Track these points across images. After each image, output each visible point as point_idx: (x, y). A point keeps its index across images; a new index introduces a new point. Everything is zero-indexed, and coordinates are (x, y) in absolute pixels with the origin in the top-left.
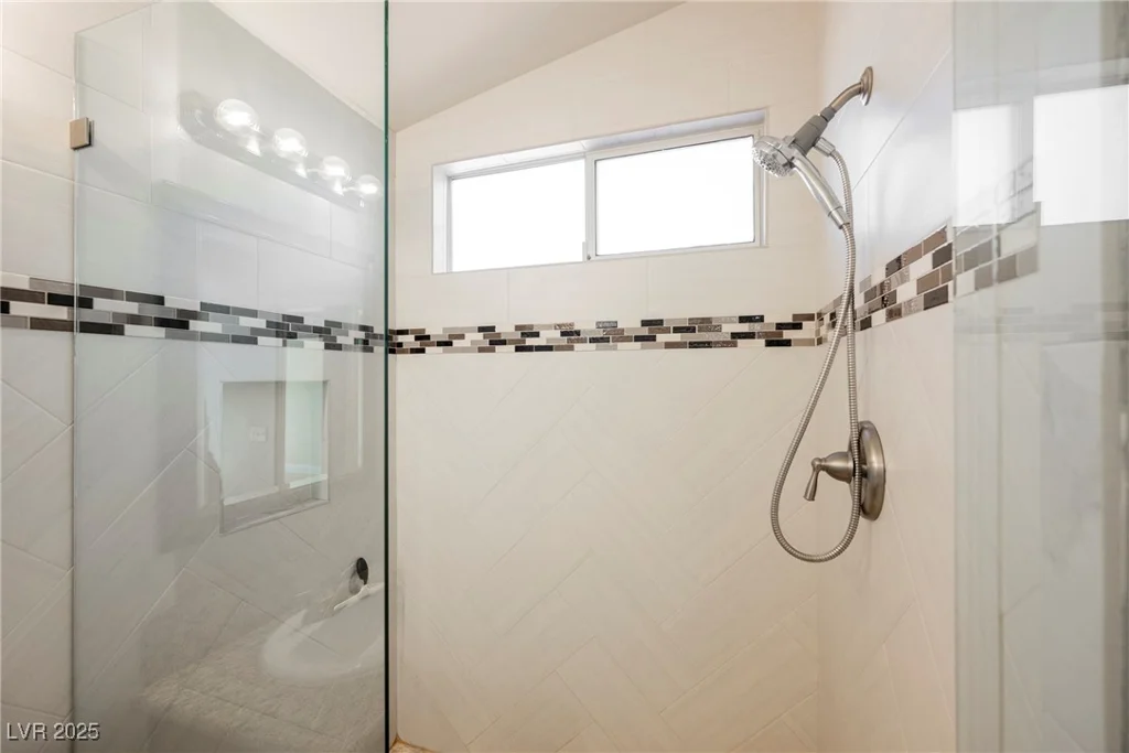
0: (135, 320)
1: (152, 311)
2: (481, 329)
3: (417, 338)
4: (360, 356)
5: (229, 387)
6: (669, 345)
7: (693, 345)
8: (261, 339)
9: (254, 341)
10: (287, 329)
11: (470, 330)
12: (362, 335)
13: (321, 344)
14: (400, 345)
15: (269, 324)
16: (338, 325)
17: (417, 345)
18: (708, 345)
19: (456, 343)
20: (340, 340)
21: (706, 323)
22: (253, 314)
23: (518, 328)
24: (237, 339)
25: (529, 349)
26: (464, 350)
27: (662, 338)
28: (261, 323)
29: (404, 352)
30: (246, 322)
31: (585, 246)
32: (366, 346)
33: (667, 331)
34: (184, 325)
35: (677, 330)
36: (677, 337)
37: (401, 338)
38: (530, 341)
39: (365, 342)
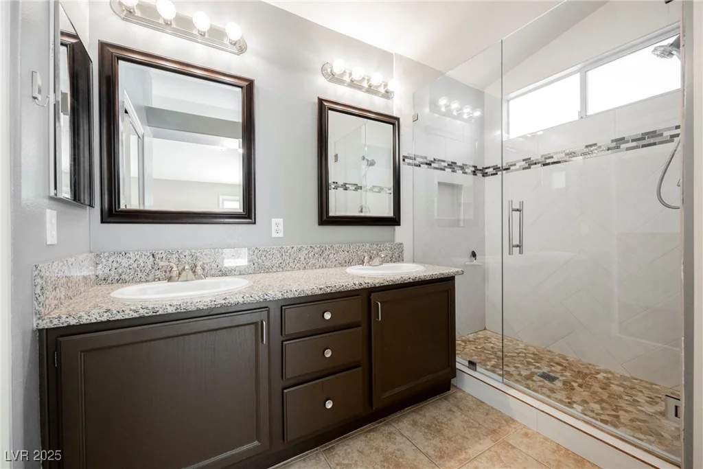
0: (422, 163)
1: (425, 161)
2: (524, 160)
3: (494, 169)
4: (472, 176)
5: (440, 183)
6: (628, 149)
7: (644, 146)
8: (446, 169)
9: (444, 170)
10: (452, 165)
11: (519, 161)
12: (473, 169)
13: (461, 172)
14: (487, 173)
15: (448, 165)
16: (466, 165)
17: (494, 172)
18: (654, 144)
19: (512, 168)
20: (467, 170)
21: (653, 134)
22: (444, 161)
23: (542, 156)
24: (441, 169)
25: (548, 164)
26: (516, 170)
27: (623, 146)
28: (446, 164)
29: (489, 175)
30: (443, 164)
31: (580, 113)
32: (474, 173)
33: (628, 142)
34: (430, 165)
35: (633, 141)
36: (634, 144)
37: (487, 171)
38: (548, 161)
39: (474, 172)
